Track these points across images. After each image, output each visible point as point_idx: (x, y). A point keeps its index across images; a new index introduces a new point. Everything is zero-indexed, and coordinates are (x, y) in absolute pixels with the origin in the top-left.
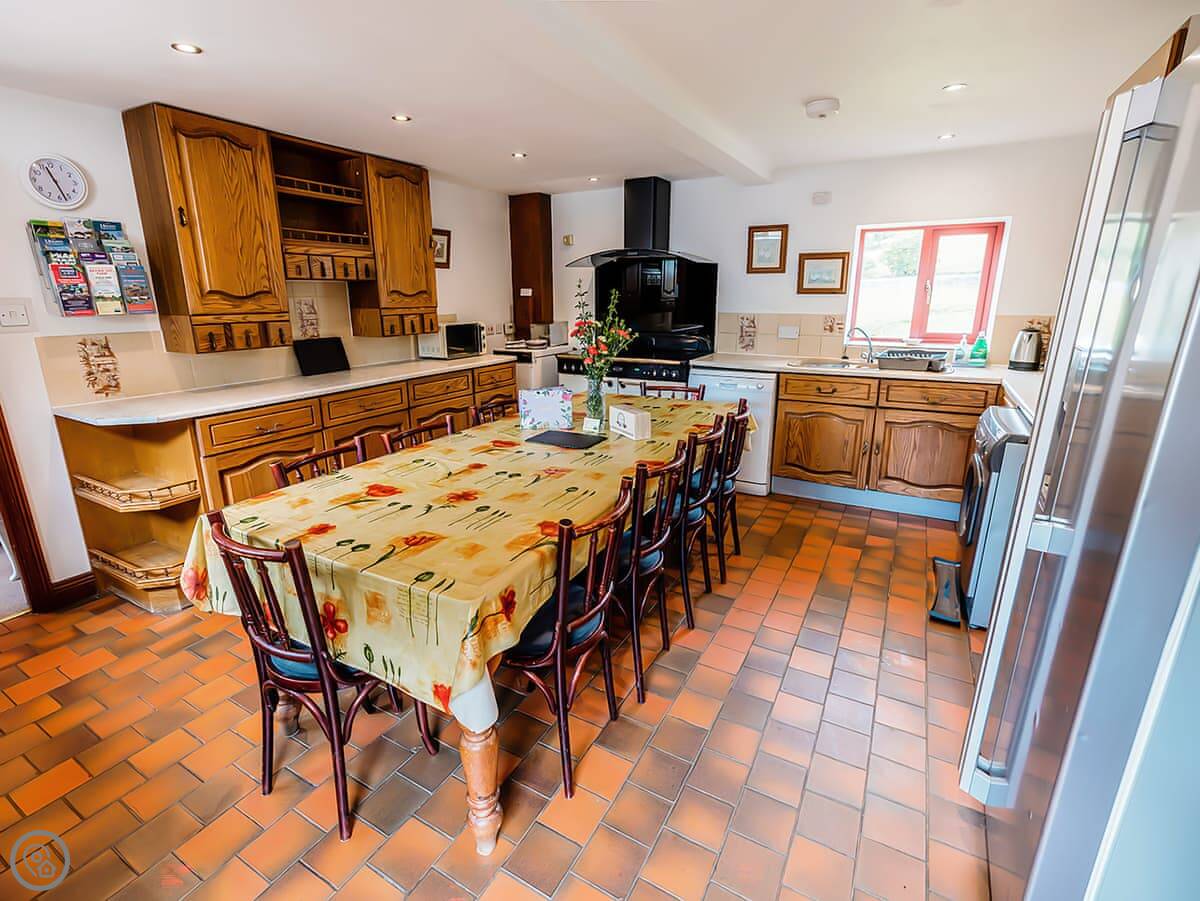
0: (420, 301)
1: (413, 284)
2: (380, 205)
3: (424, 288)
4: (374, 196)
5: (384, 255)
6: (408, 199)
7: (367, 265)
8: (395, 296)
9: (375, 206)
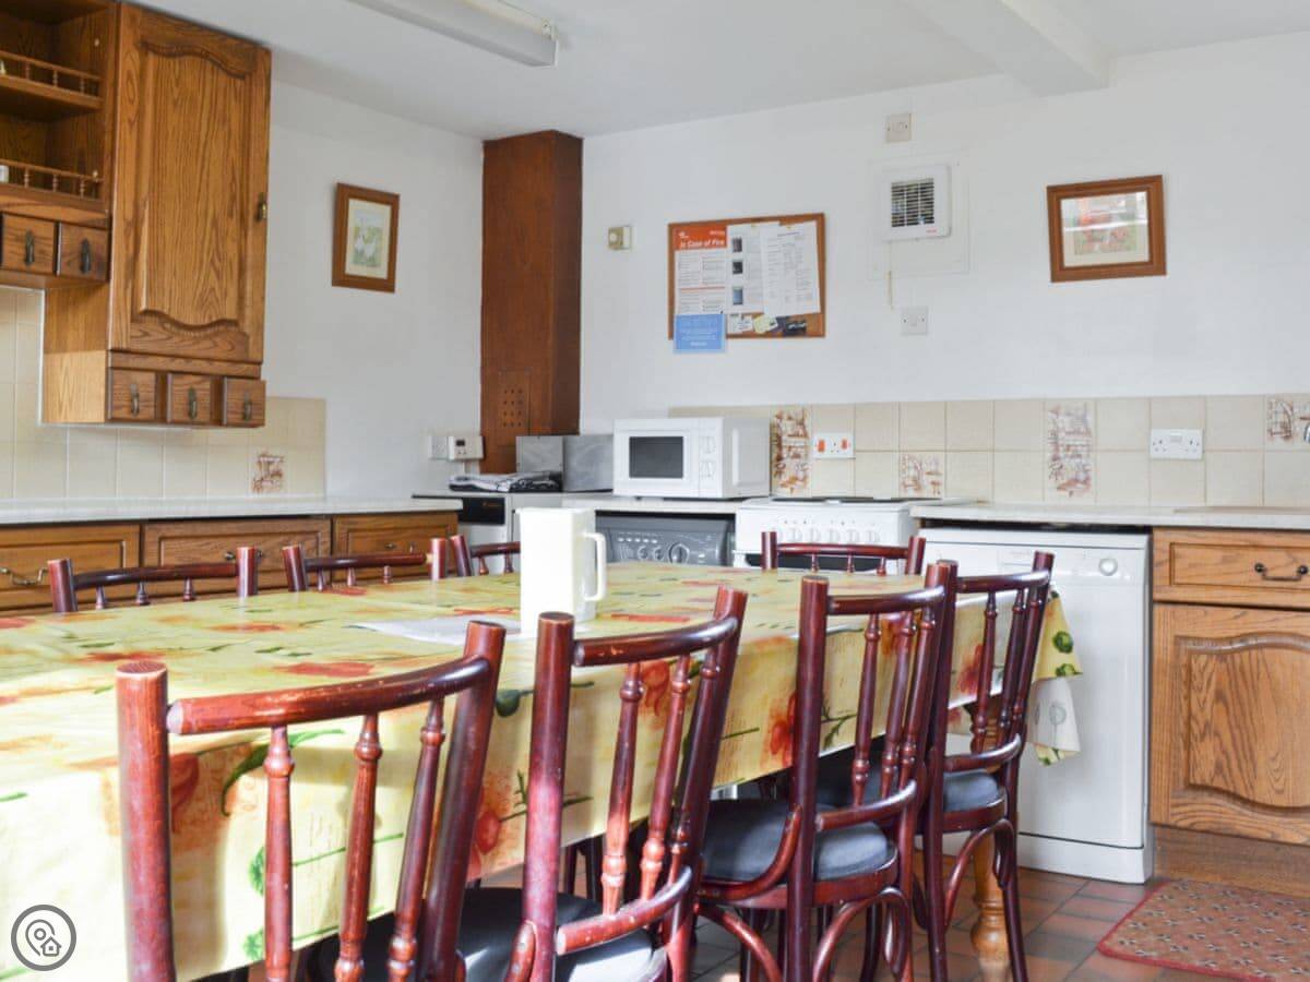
0: (216, 345)
1: (202, 304)
2: (140, 113)
3: (230, 312)
4: (125, 91)
5: (135, 225)
6: (213, 105)
7: (85, 243)
8: (151, 324)
9: (125, 112)
